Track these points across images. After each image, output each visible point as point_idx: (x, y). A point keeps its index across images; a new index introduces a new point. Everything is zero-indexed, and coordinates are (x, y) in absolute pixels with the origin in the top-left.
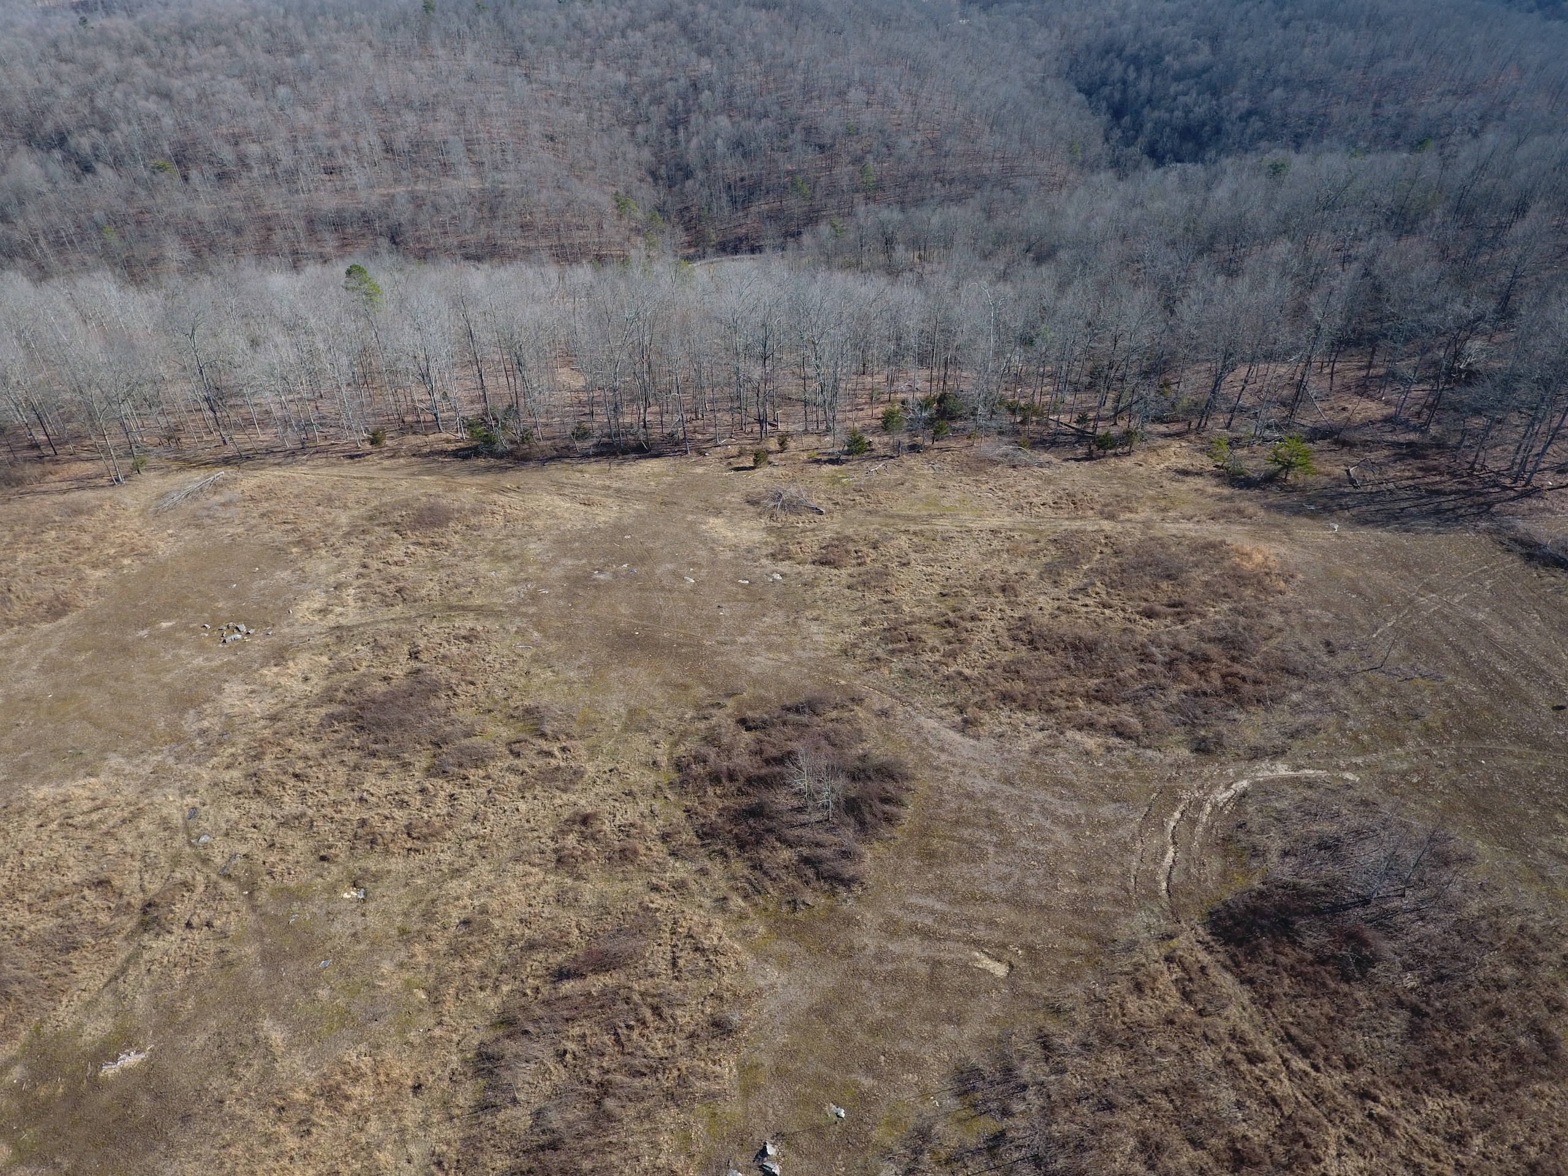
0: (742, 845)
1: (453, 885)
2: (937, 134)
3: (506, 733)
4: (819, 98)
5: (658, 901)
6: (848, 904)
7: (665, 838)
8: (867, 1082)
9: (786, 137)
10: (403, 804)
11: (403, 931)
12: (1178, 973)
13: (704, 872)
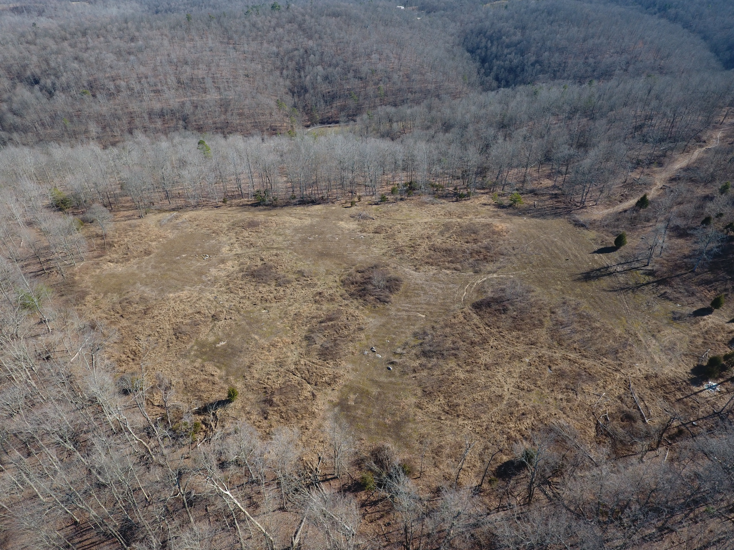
0: (361, 296)
1: (290, 308)
2: (408, 72)
3: (295, 276)
4: (359, 57)
5: (342, 308)
6: (388, 306)
7: (341, 296)
8: (394, 336)
9: (346, 74)
10: (271, 293)
11: (280, 317)
12: (464, 314)
13: (352, 302)
